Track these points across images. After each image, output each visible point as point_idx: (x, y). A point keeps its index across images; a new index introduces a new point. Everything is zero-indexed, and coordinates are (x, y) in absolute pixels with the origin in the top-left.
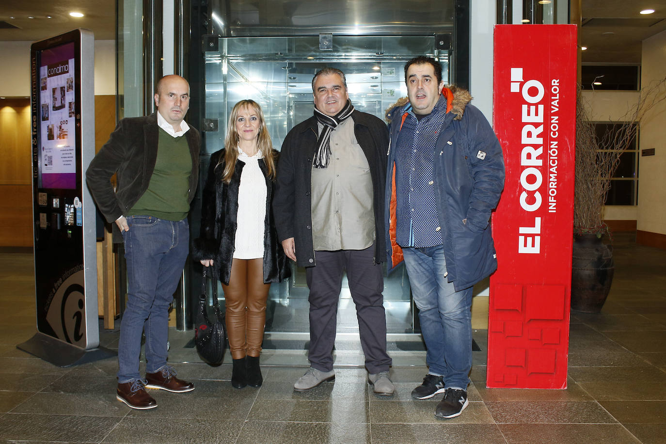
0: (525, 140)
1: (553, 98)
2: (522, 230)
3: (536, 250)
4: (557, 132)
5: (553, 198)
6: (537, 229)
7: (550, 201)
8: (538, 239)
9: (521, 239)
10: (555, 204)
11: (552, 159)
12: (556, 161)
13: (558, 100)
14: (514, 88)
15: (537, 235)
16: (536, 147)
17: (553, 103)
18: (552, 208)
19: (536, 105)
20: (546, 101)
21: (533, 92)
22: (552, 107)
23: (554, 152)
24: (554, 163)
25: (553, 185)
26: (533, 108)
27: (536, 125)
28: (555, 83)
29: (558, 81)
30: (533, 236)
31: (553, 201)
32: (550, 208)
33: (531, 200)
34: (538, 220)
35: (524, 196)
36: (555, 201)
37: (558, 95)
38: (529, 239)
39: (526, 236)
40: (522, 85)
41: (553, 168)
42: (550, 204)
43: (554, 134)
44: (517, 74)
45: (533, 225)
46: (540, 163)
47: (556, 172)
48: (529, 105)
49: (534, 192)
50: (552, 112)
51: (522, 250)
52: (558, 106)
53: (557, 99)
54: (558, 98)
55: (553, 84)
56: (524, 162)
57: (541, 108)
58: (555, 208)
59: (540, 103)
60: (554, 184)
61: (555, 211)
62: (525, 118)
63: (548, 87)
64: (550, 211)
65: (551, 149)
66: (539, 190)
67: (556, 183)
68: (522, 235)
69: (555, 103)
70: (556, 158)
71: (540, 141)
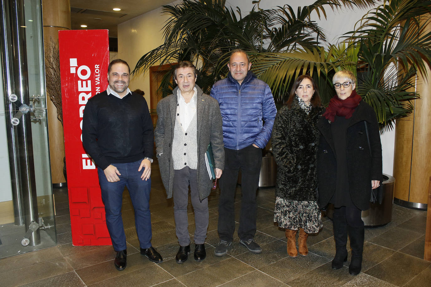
0: (81, 102)
1: (96, 76)
9: (84, 161)
13: (99, 77)
14: (73, 71)
17: (96, 79)
19: (86, 81)
20: (92, 78)
21: (84, 72)
22: (96, 82)
26: (84, 83)
27: (87, 93)
29: (99, 65)
37: (99, 74)
38: (89, 161)
40: (77, 68)
44: (73, 62)
48: (82, 81)
50: (96, 84)
52: (99, 81)
53: (98, 77)
54: (99, 76)
55: (96, 67)
57: (89, 82)
59: (89, 79)
62: (80, 89)
63: (93, 70)
69: (98, 79)
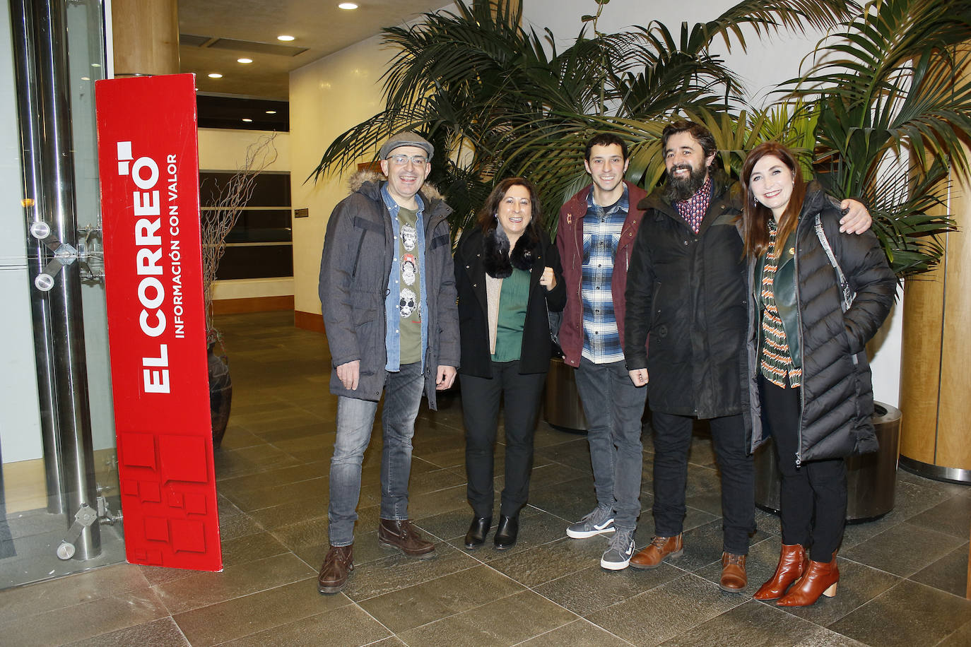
0: (140, 240)
1: (169, 180)
2: (147, 362)
3: (165, 389)
4: (177, 228)
5: (179, 318)
6: (163, 361)
7: (176, 322)
8: (166, 373)
9: (146, 373)
10: (183, 326)
11: (174, 265)
12: (179, 267)
13: (176, 184)
14: (123, 169)
15: (165, 368)
16: (153, 249)
17: (170, 188)
18: (179, 332)
19: (150, 191)
20: (162, 186)
21: (145, 173)
22: (170, 193)
23: (176, 256)
24: (176, 270)
25: (178, 301)
26: (146, 195)
27: (152, 219)
28: (171, 159)
29: (175, 156)
30: (160, 369)
31: (179, 322)
32: (177, 332)
33: (153, 322)
34: (164, 348)
35: (144, 316)
36: (182, 322)
37: (176, 176)
38: (156, 374)
39: (152, 369)
40: (131, 164)
41: (176, 278)
42: (176, 326)
43: (174, 231)
44: (124, 149)
45: (159, 356)
46: (159, 270)
47: (180, 283)
48: (142, 191)
49: (156, 310)
50: (170, 200)
51: (149, 388)
52: (176, 191)
53: (174, 182)
54: (175, 180)
55: (169, 161)
56: (141, 270)
57: (156, 194)
58: (183, 332)
59: (155, 188)
60: (179, 299)
61: (183, 337)
62: (138, 211)
63: (162, 166)
64: (177, 336)
65: (171, 251)
66: (162, 307)
67: (181, 298)
68: (147, 368)
69: (173, 188)
70: (179, 263)
71: (158, 241)
